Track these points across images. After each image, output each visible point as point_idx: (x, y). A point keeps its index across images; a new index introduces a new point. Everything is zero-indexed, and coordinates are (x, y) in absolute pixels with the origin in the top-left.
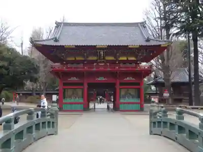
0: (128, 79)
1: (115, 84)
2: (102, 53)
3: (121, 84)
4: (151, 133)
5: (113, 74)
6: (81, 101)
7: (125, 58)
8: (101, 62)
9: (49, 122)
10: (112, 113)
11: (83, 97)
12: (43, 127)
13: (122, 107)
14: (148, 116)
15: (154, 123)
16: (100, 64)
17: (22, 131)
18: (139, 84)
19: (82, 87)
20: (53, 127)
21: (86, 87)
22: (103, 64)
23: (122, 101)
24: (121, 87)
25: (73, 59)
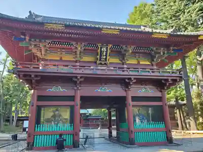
7: (135, 62)
24: (135, 103)
25: (58, 59)
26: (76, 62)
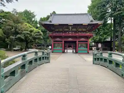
0: (82, 39)
1: (76, 41)
2: (70, 27)
3: (79, 42)
4: (94, 63)
5: (75, 37)
6: (61, 49)
7: (81, 30)
8: (70, 32)
9: (46, 57)
10: (75, 54)
11: (62, 47)
12: (43, 59)
13: (79, 51)
14: (92, 56)
15: (95, 59)
16: (70, 33)
17: (32, 61)
18: (87, 41)
19: (62, 43)
20: (48, 59)
21: (63, 42)
22: (71, 33)
23: (79, 49)
24: (79, 43)
25: (58, 30)
26: (63, 31)
